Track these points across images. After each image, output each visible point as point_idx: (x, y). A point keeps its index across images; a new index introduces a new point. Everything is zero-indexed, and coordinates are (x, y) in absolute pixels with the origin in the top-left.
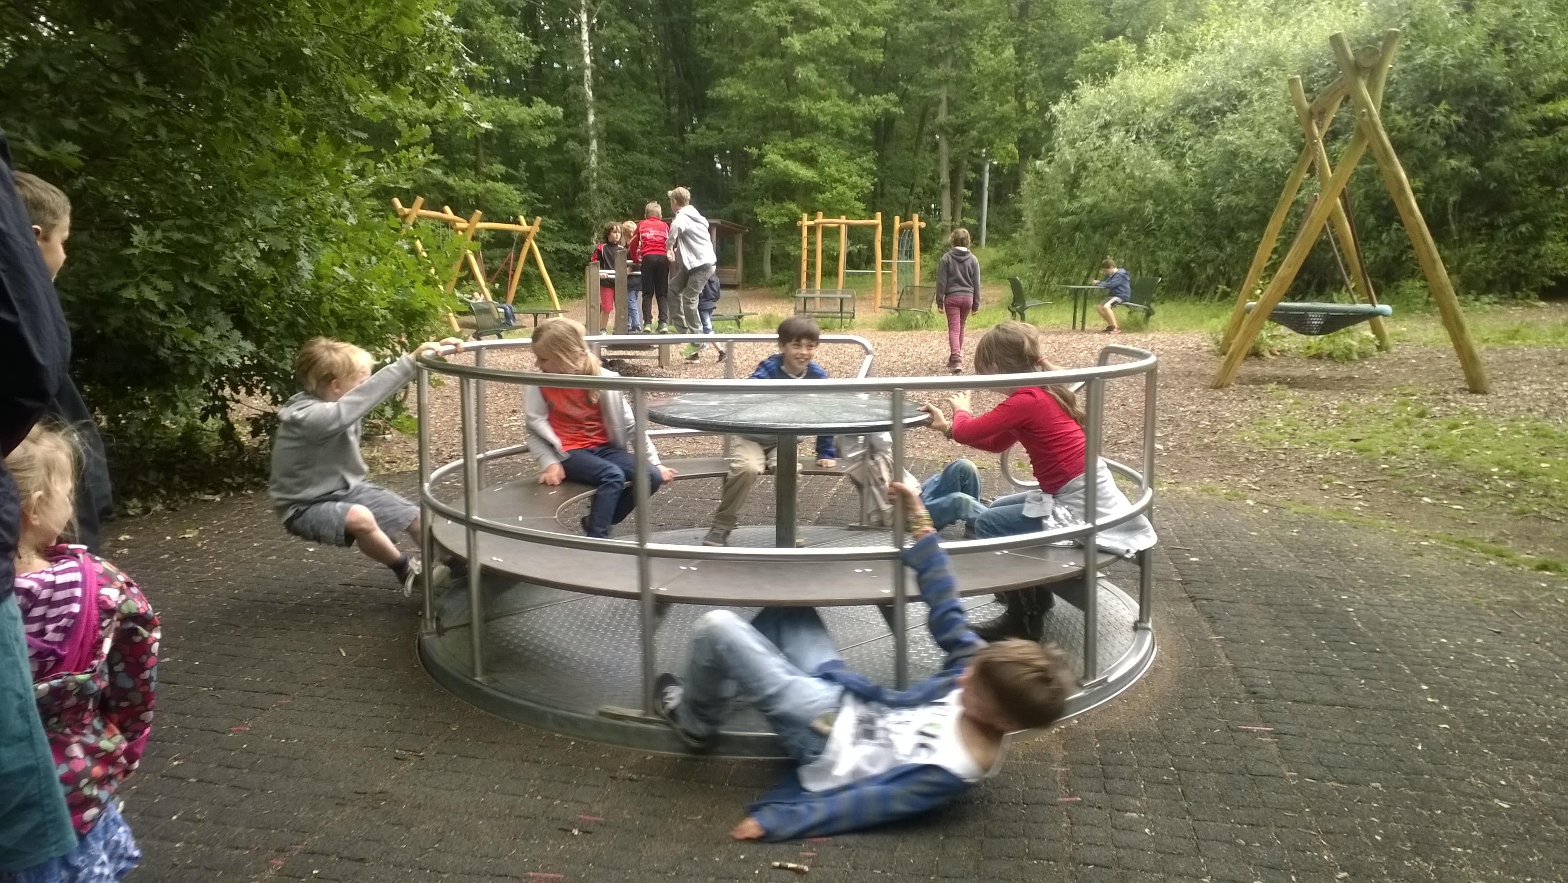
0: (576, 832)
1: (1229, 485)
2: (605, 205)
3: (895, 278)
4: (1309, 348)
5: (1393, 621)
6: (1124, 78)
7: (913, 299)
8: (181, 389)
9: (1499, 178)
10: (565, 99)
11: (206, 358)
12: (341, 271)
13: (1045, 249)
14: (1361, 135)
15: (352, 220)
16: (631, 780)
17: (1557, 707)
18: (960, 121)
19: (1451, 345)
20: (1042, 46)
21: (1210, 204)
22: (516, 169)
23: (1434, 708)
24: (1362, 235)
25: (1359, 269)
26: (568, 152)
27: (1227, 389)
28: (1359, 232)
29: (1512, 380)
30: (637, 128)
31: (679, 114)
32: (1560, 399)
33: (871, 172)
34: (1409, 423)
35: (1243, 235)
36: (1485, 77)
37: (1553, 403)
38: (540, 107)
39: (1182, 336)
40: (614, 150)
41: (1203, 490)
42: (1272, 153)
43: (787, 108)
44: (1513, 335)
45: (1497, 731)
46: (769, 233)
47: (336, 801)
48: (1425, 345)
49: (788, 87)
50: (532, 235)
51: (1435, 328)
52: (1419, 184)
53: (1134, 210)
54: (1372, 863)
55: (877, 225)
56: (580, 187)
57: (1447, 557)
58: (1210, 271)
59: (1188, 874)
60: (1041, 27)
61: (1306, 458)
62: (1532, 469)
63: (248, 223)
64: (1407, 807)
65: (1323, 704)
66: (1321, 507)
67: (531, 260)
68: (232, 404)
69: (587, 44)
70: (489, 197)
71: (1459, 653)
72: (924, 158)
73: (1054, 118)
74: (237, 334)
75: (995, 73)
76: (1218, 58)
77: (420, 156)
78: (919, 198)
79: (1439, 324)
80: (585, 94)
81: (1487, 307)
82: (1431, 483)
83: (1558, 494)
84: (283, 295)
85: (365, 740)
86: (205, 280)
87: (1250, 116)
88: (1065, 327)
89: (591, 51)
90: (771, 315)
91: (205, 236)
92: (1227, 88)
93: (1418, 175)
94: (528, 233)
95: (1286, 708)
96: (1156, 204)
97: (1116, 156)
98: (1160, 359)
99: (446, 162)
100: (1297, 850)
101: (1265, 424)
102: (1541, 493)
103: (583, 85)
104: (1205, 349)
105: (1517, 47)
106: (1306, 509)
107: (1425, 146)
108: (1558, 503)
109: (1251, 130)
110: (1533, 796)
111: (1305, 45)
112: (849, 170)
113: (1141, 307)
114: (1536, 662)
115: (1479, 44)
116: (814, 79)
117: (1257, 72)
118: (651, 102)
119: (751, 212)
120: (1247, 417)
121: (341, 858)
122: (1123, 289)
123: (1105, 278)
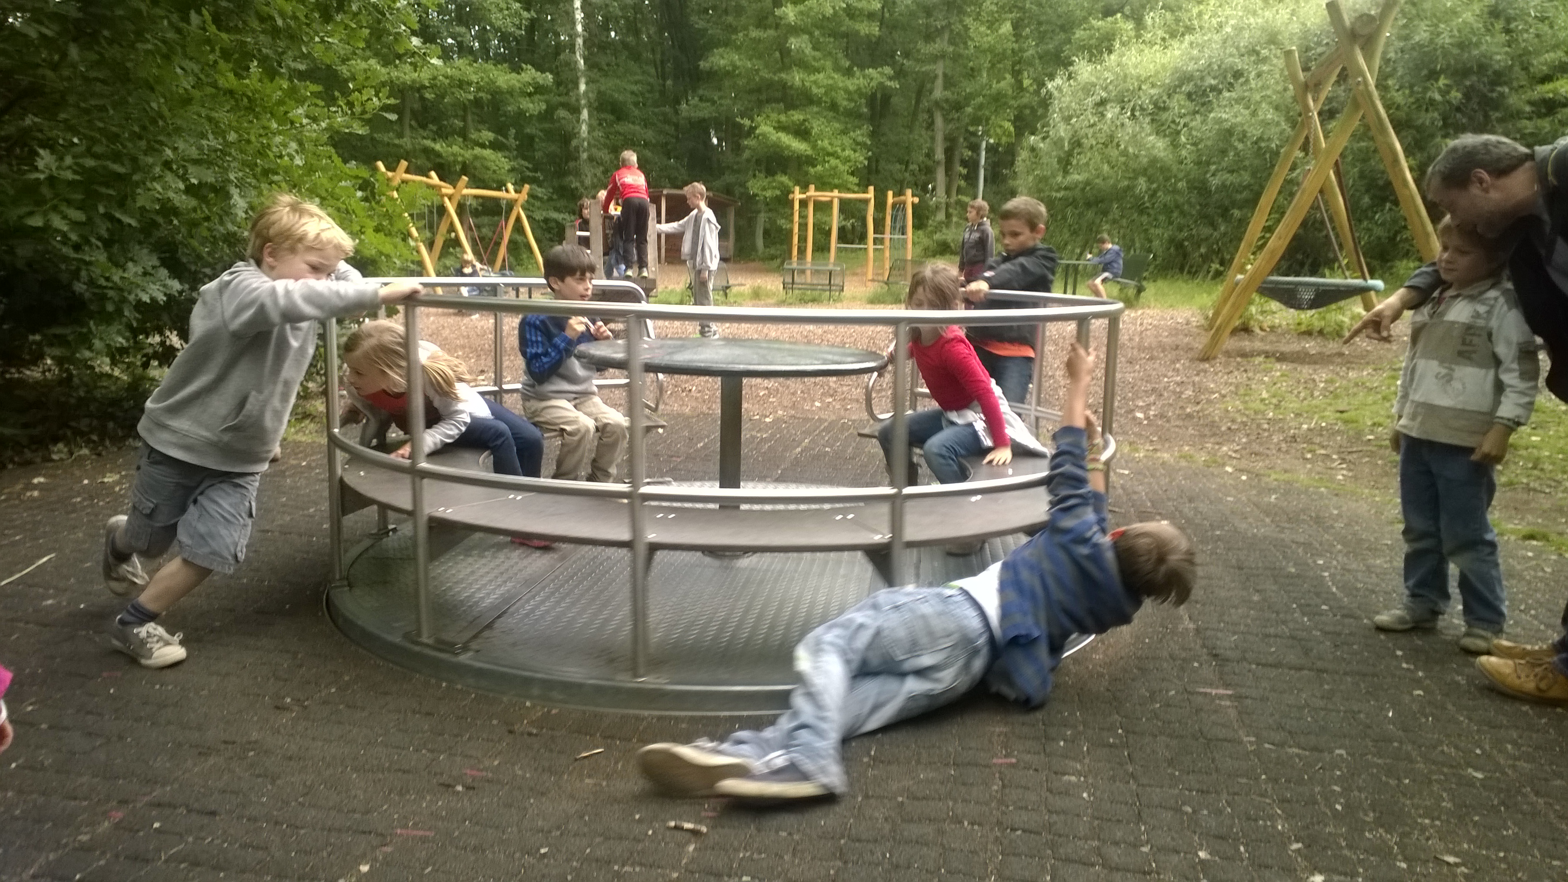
0: (459, 788)
1: (1209, 453)
2: (594, 174)
3: (887, 254)
4: (1299, 324)
5: (1370, 587)
6: (1122, 55)
8: (97, 325)
10: (557, 67)
11: (126, 294)
14: (1356, 105)
15: (299, 161)
16: (530, 734)
18: (955, 97)
20: (1040, 23)
21: (1204, 182)
22: (506, 136)
23: (1408, 674)
24: (1357, 213)
25: (1353, 247)
26: (558, 121)
27: (1213, 362)
28: (1354, 211)
30: (629, 98)
31: (673, 87)
33: (863, 145)
35: (1236, 213)
36: (1485, 57)
38: (530, 74)
39: (1171, 312)
40: (605, 120)
41: (1181, 457)
42: (1268, 132)
43: (781, 80)
46: (762, 206)
47: (200, 750)
49: (782, 58)
50: (521, 202)
52: (1416, 163)
53: (1129, 188)
54: (1330, 834)
55: (870, 200)
56: (571, 156)
58: (1203, 250)
59: (1125, 842)
61: (1290, 428)
62: (1522, 443)
64: (1371, 774)
65: (1290, 668)
66: (1302, 476)
70: (477, 164)
72: (920, 135)
73: (1050, 95)
74: (164, 272)
75: (991, 50)
76: (1216, 37)
77: (375, 99)
78: (914, 175)
80: (576, 62)
83: (1548, 467)
85: (246, 688)
86: (125, 212)
87: (1247, 94)
89: (583, 20)
90: (759, 288)
91: (123, 165)
92: (1223, 66)
93: (1413, 154)
94: (516, 201)
95: (1249, 671)
96: (1150, 180)
97: (1109, 133)
98: (1148, 333)
99: (434, 128)
100: (1249, 818)
101: (1250, 395)
102: (1530, 465)
103: (574, 53)
104: (1194, 324)
105: (1517, 26)
106: (1286, 476)
107: (1423, 124)
108: (1548, 475)
109: (1248, 108)
110: (1509, 766)
111: (1304, 24)
112: (842, 144)
113: (1132, 283)
114: (1519, 630)
115: (1477, 21)
116: (808, 50)
117: (1254, 51)
118: (644, 73)
119: (742, 185)
120: (1232, 388)
121: (190, 811)
122: (1115, 265)
123: (1099, 253)
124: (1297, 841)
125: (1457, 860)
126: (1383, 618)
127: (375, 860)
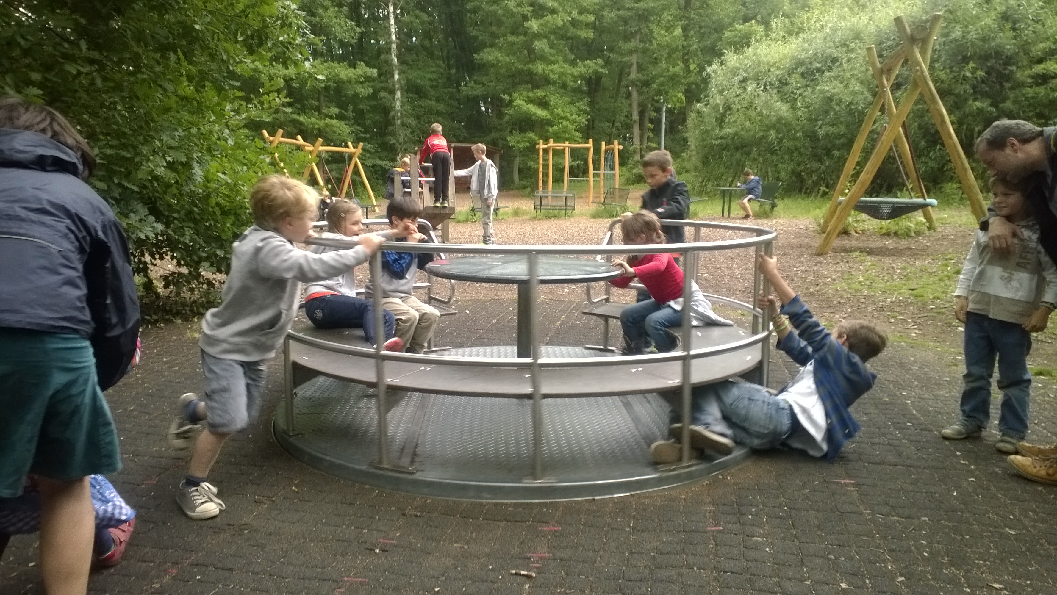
0: (377, 551)
1: (827, 319)
2: (406, 135)
3: (602, 184)
4: (881, 228)
5: (937, 410)
6: (756, 48)
7: (614, 197)
10: (379, 63)
11: (130, 234)
12: (223, 176)
13: (703, 163)
14: (916, 85)
15: (231, 142)
16: (416, 516)
18: (645, 78)
20: (700, 27)
21: (814, 133)
22: (346, 110)
23: (965, 467)
24: (917, 153)
25: (915, 175)
26: (381, 99)
27: (825, 256)
28: (915, 151)
30: (427, 83)
31: (456, 74)
33: (585, 112)
34: (949, 278)
35: (836, 153)
36: (1000, 47)
38: (362, 69)
39: (795, 221)
40: (412, 98)
42: (856, 99)
43: (529, 69)
46: (517, 153)
47: (214, 530)
48: (960, 226)
49: (529, 55)
50: (357, 154)
51: (967, 215)
52: (955, 118)
53: (763, 137)
54: (921, 571)
55: (590, 148)
56: (389, 122)
58: (815, 178)
59: (795, 579)
60: (700, 15)
61: (879, 301)
63: (157, 143)
64: (945, 533)
65: (890, 465)
67: (356, 171)
68: (150, 266)
69: (393, 26)
70: (327, 129)
72: (622, 103)
73: (709, 76)
74: (152, 218)
75: (668, 46)
76: (819, 35)
77: (277, 99)
78: (618, 130)
79: (969, 212)
80: (392, 60)
84: (183, 192)
85: (234, 490)
86: (129, 182)
87: (841, 73)
88: (717, 216)
89: (396, 32)
90: (518, 208)
91: (129, 152)
92: (825, 55)
93: (954, 113)
94: (354, 153)
95: (864, 467)
96: (778, 132)
97: (750, 101)
98: (781, 236)
99: (299, 106)
100: (870, 562)
101: (852, 279)
103: (391, 54)
104: (811, 229)
105: (1020, 26)
107: (959, 93)
109: (842, 83)
110: (1032, 526)
111: (877, 26)
112: (571, 111)
113: (768, 202)
114: (1035, 436)
115: (994, 24)
116: (547, 49)
117: (845, 44)
118: (437, 66)
119: (505, 139)
120: (839, 274)
121: (216, 568)
122: (756, 190)
123: (745, 182)
124: (901, 575)
125: (1001, 586)
126: (947, 431)
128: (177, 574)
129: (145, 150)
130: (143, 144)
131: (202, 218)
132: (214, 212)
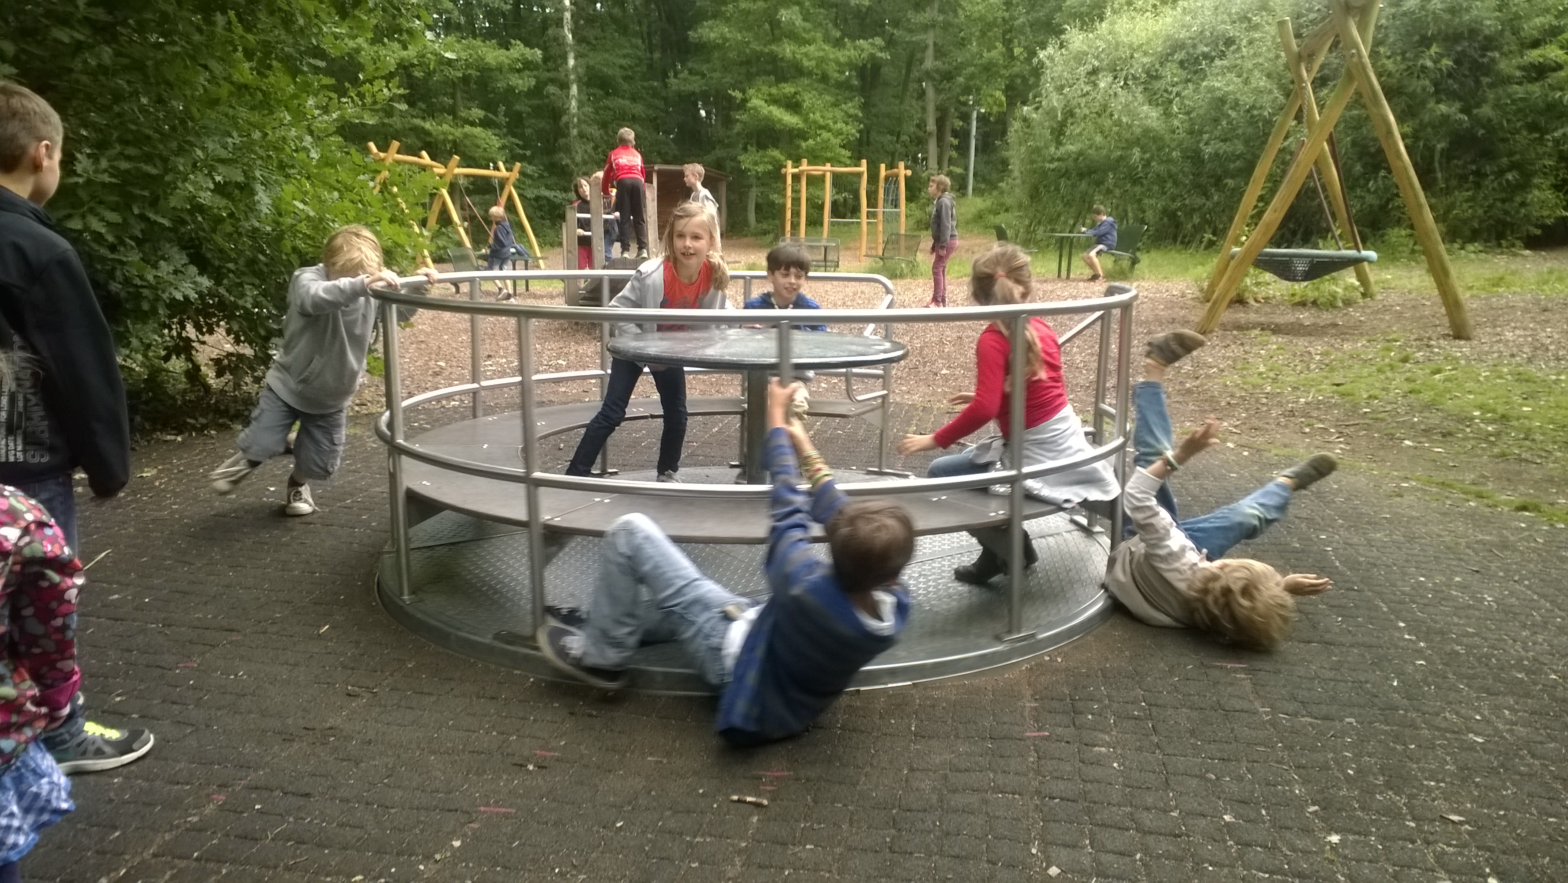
0: (531, 767)
2: (586, 151)
3: (881, 228)
4: (1293, 295)
5: (1372, 560)
6: (1113, 23)
7: (899, 249)
8: (133, 324)
9: (1487, 125)
10: (544, 41)
11: (160, 292)
12: (301, 206)
13: (1031, 197)
14: (1350, 78)
15: (315, 155)
16: (590, 716)
17: (1534, 644)
18: (947, 67)
19: (1436, 292)
21: (1198, 151)
22: (496, 114)
23: (1411, 645)
24: (1349, 182)
25: (1346, 216)
26: (548, 97)
27: (1210, 336)
28: (1347, 180)
29: (1495, 327)
30: (618, 72)
31: (661, 59)
32: (1543, 345)
33: (855, 118)
34: (1392, 368)
35: (1230, 182)
36: (1476, 23)
37: (1536, 349)
38: (518, 50)
39: (1166, 284)
40: (594, 95)
42: (1260, 100)
43: (772, 52)
44: (1498, 282)
45: (1473, 668)
46: (753, 181)
47: (284, 737)
48: (1410, 292)
49: (772, 30)
50: (512, 180)
51: (1420, 276)
52: (1407, 129)
53: (1121, 158)
54: (1344, 797)
55: (863, 173)
56: (561, 132)
57: (1427, 498)
58: (1196, 219)
59: (1156, 808)
61: (1288, 402)
62: (1514, 413)
63: (199, 153)
64: (1380, 741)
65: (1299, 641)
66: (1301, 450)
68: (195, 344)
70: (467, 142)
71: (1437, 591)
72: (911, 105)
73: (1042, 64)
74: (193, 270)
75: (981, 18)
77: (385, 90)
78: (906, 146)
79: (1424, 272)
80: (564, 37)
81: (1473, 256)
82: (1413, 426)
83: (1539, 437)
84: (240, 230)
85: (316, 676)
86: (156, 213)
87: (1239, 62)
88: (1050, 276)
90: (754, 264)
91: (155, 166)
92: (1215, 33)
93: (1406, 122)
94: (508, 179)
96: (1144, 151)
97: (1103, 102)
98: (1144, 306)
99: (423, 106)
100: (1268, 784)
101: (1248, 369)
102: (1522, 436)
103: (563, 27)
104: (1190, 296)
106: (1286, 451)
107: (1414, 91)
108: (1539, 446)
109: (1239, 76)
110: (1508, 731)
112: (834, 117)
113: (1127, 255)
114: (1514, 600)
116: (799, 22)
117: (1246, 17)
118: (633, 46)
119: (734, 159)
120: (1230, 362)
121: (285, 793)
122: (1109, 237)
123: (1093, 226)
124: (1314, 804)
125: (1462, 819)
127: (465, 835)
128: (225, 803)
129: (181, 164)
130: (176, 155)
131: (272, 271)
132: (289, 260)
